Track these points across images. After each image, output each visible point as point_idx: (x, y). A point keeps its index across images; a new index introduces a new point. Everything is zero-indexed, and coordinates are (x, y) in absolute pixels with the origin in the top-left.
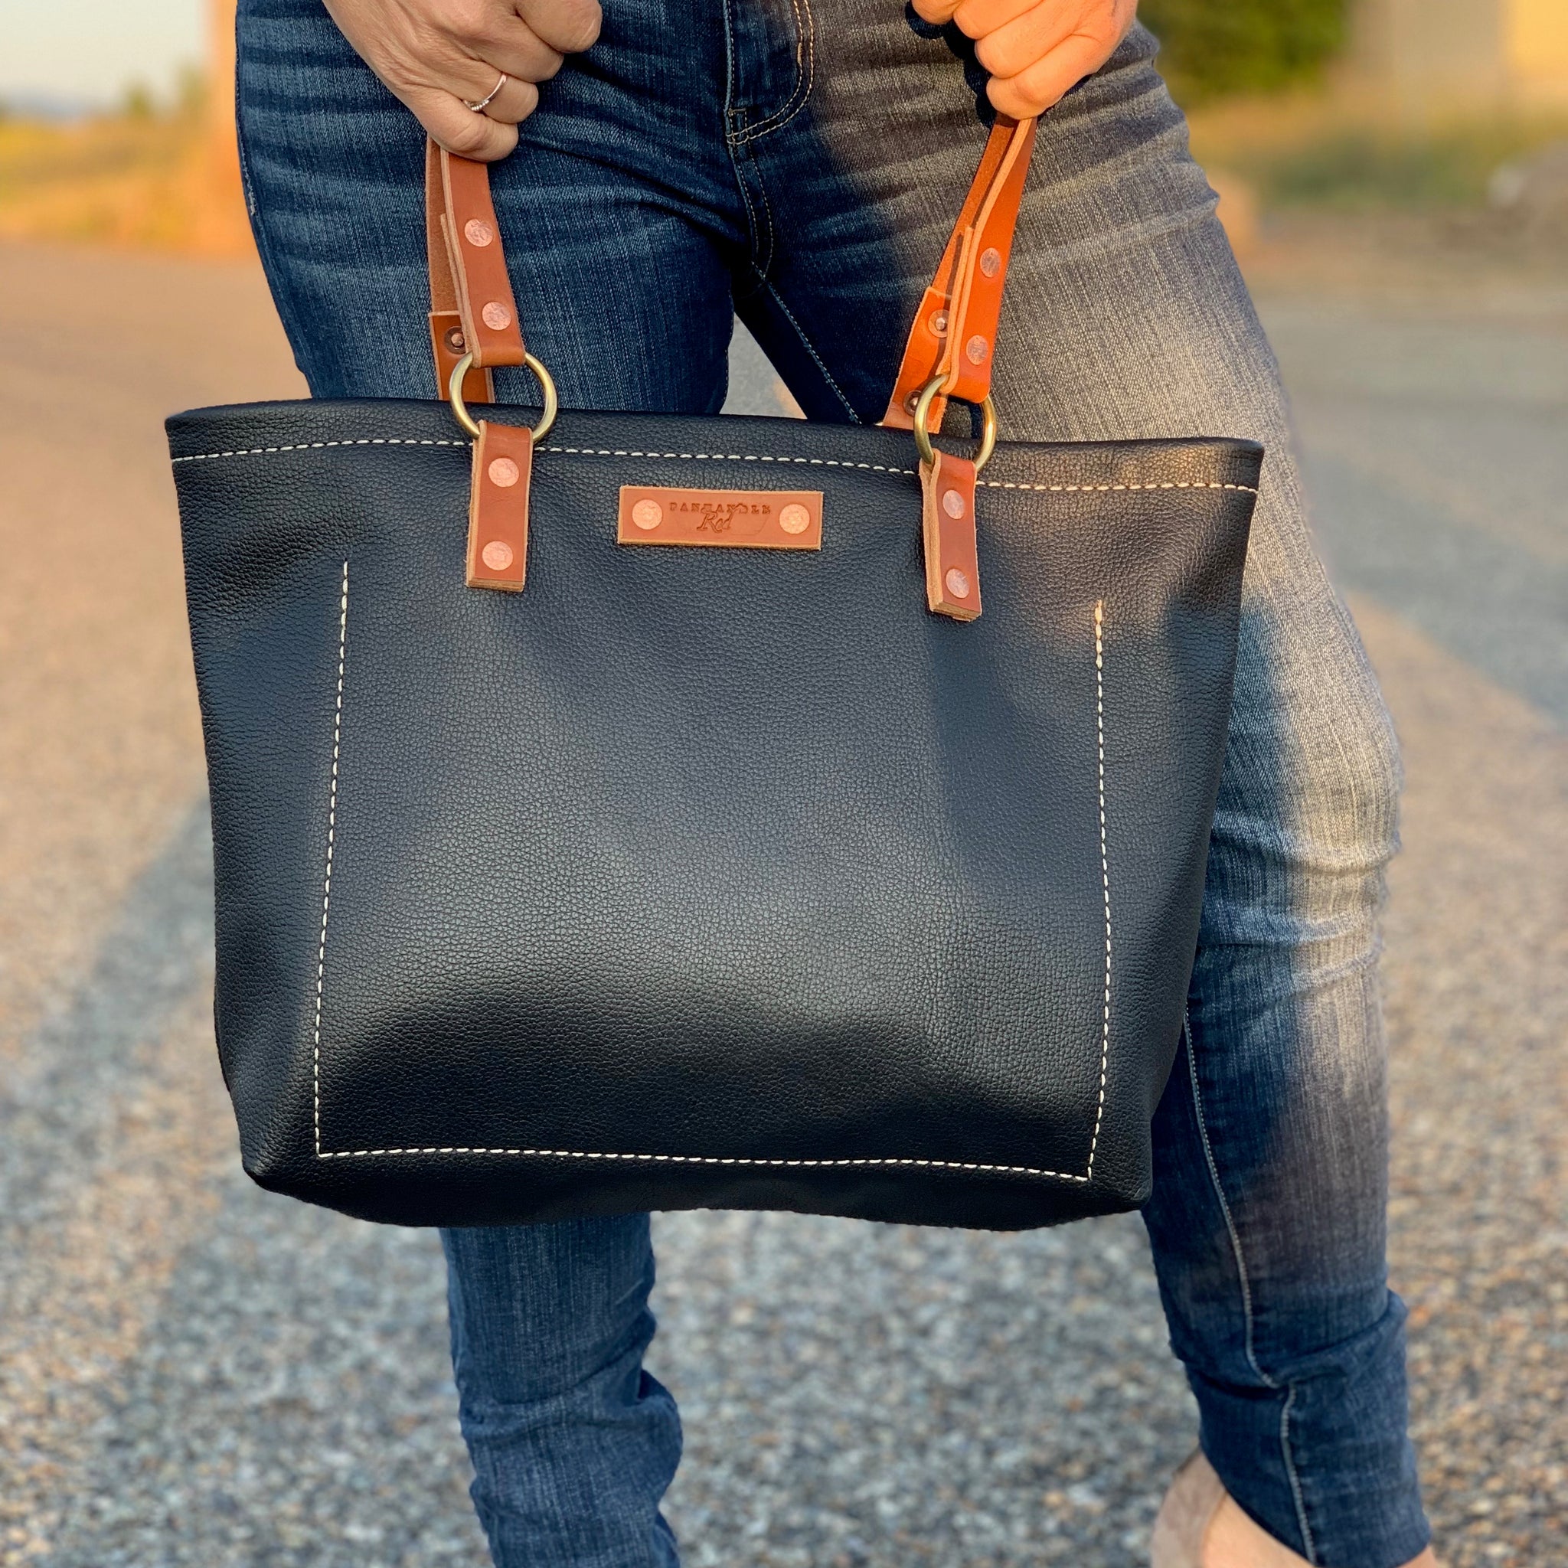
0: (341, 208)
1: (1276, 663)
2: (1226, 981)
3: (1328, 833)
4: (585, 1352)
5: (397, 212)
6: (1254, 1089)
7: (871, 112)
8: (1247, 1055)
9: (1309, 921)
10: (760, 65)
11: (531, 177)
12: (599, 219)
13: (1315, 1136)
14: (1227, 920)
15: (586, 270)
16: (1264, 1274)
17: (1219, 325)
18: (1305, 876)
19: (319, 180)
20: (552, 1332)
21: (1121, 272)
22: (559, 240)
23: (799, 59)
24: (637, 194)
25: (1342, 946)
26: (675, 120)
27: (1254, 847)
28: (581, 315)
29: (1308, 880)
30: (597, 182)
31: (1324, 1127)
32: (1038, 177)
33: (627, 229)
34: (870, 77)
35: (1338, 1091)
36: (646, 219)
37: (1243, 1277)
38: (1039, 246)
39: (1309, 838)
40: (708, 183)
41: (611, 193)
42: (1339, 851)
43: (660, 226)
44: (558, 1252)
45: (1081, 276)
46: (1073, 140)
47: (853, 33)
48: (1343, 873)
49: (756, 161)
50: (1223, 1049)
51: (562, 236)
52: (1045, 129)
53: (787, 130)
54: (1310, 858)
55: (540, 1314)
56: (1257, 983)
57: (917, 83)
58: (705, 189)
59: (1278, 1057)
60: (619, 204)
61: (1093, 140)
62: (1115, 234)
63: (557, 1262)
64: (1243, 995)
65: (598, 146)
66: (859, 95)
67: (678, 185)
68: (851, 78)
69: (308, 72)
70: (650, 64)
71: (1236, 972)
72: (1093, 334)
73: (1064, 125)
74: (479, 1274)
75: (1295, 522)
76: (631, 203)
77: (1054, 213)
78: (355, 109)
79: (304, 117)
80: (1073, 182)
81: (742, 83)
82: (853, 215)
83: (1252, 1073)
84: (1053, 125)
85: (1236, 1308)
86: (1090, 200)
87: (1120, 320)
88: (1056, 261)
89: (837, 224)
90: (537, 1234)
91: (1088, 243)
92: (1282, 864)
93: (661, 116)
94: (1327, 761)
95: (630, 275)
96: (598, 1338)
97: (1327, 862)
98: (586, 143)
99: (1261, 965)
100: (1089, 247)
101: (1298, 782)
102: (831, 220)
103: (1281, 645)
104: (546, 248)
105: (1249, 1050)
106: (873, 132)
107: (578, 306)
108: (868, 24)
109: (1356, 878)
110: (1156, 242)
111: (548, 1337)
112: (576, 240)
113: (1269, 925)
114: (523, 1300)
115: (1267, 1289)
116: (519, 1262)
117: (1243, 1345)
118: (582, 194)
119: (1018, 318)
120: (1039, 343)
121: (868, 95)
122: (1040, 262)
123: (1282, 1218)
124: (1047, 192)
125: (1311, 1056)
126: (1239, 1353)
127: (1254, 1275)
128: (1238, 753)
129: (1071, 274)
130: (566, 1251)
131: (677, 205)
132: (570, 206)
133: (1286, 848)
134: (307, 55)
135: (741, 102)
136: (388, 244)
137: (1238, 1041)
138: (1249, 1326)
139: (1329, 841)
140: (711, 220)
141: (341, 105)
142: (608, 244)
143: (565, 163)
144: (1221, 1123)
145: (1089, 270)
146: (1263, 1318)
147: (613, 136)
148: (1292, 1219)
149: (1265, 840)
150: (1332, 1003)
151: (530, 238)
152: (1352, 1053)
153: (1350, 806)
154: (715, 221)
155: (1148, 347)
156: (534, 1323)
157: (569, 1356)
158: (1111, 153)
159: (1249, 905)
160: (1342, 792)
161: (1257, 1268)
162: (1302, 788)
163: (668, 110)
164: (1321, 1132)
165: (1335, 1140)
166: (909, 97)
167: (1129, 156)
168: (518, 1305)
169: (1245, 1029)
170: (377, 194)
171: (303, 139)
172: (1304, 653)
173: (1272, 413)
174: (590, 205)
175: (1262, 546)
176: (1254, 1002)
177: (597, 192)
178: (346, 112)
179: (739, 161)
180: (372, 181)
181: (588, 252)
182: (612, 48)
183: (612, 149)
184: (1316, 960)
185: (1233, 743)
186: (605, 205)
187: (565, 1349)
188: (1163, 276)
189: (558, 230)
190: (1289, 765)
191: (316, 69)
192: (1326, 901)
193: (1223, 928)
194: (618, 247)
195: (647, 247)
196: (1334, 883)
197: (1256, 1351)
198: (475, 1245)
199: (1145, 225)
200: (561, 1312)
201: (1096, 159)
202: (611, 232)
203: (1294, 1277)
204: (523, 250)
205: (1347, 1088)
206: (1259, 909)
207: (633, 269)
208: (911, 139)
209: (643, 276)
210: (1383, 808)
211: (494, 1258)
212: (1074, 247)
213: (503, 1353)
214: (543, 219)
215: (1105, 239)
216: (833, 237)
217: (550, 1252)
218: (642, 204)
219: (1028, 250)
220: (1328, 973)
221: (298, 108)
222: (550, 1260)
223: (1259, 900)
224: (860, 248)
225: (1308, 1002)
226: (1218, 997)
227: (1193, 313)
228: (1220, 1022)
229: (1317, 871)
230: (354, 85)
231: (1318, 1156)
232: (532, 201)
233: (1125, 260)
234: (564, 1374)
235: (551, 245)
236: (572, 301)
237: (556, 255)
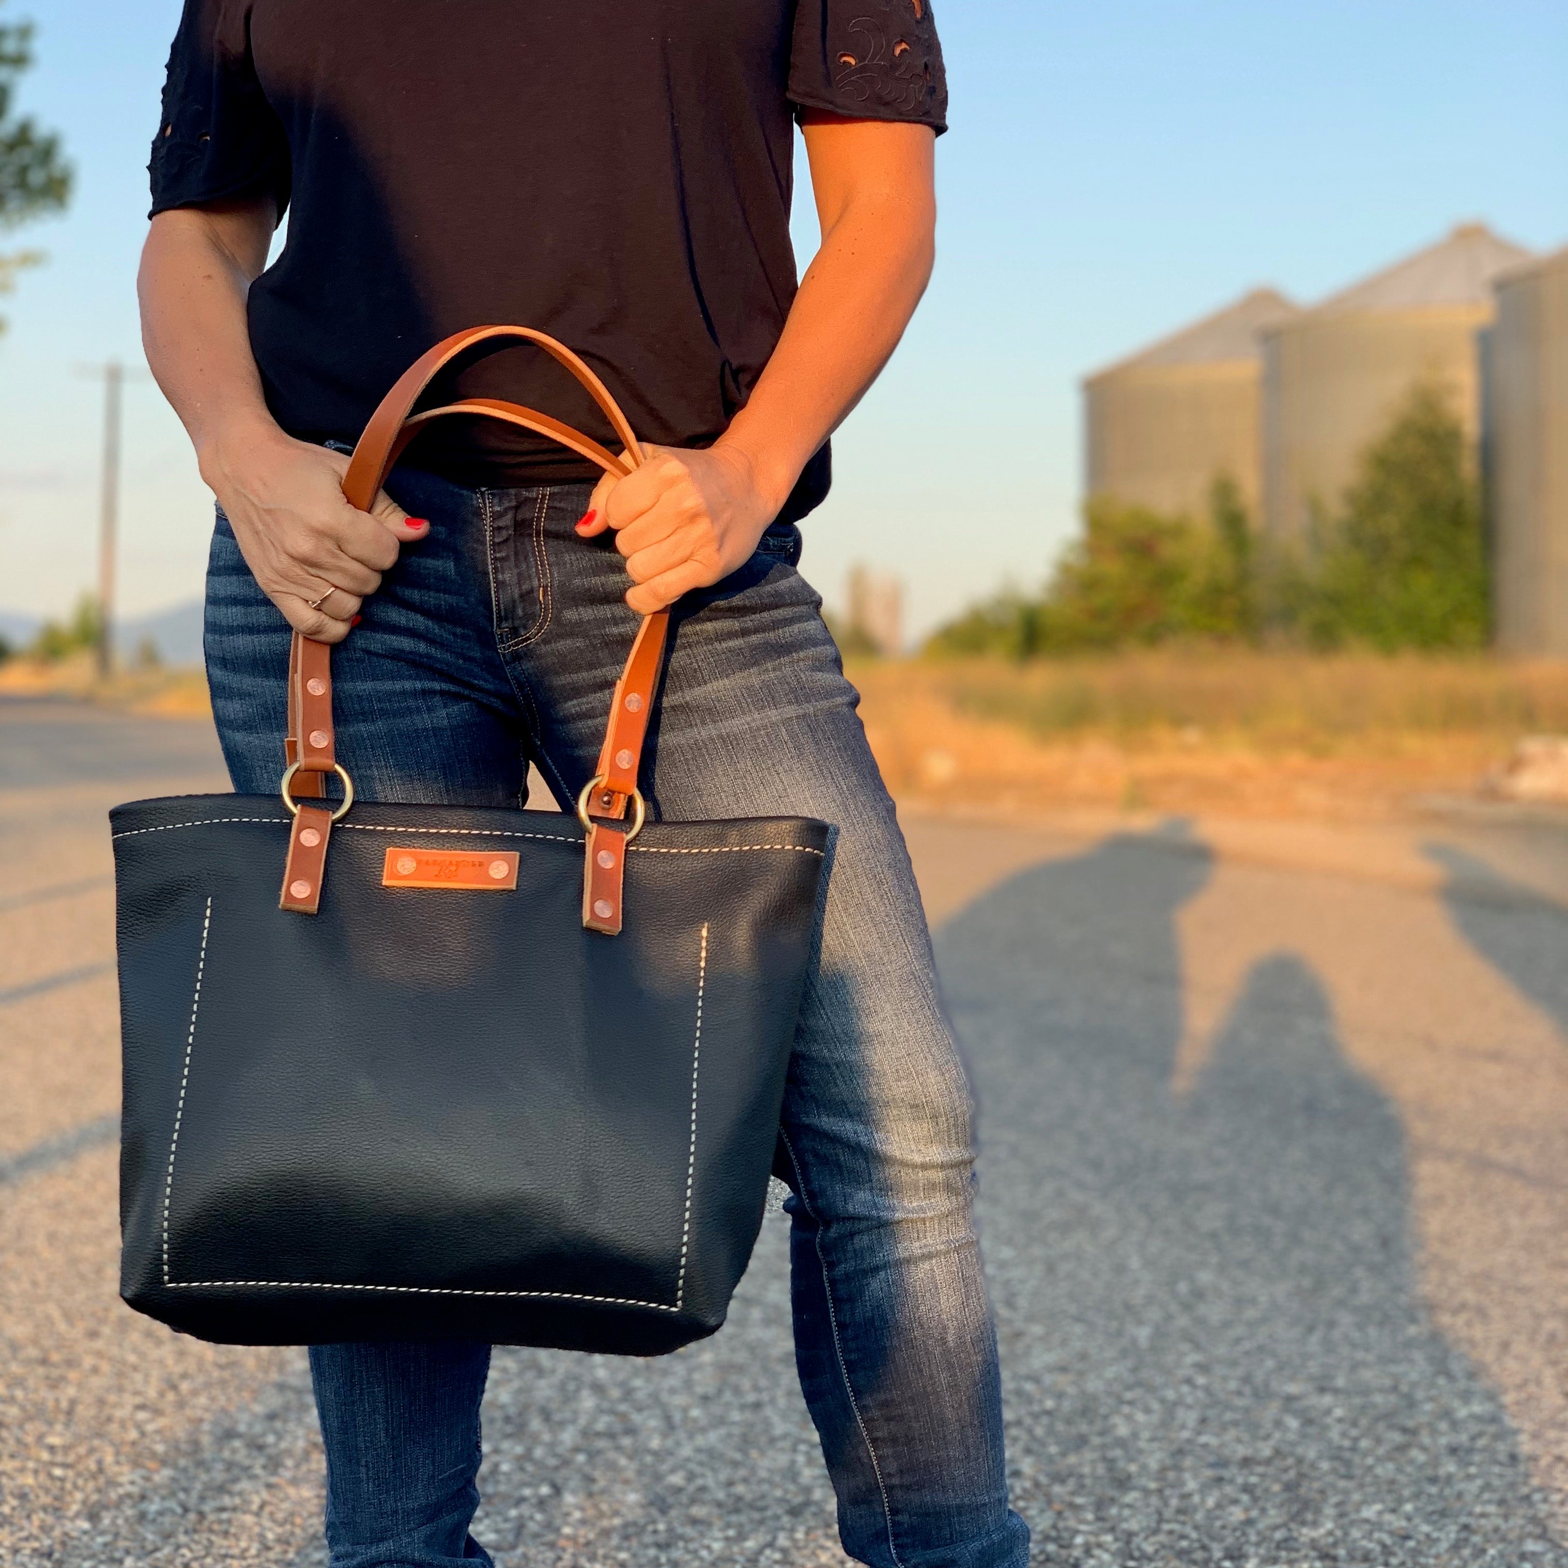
0: (250, 695)
1: (867, 1011)
2: (850, 1248)
3: (911, 1137)
4: (413, 1510)
5: (281, 697)
6: (876, 1330)
7: (591, 633)
8: (868, 1304)
9: (906, 1203)
10: (514, 601)
11: (365, 675)
12: (412, 703)
13: (926, 1372)
14: (843, 1198)
15: (401, 735)
16: (895, 1481)
17: (833, 779)
18: (897, 1168)
19: (238, 677)
20: (387, 1492)
21: (759, 741)
22: (383, 715)
23: (541, 598)
24: (437, 686)
25: (936, 1227)
26: (464, 637)
27: (856, 1143)
28: (397, 765)
29: (900, 1171)
30: (410, 677)
31: (933, 1367)
32: (703, 678)
33: (430, 710)
34: (590, 611)
35: (943, 1341)
36: (445, 703)
37: (881, 1484)
38: (703, 723)
39: (897, 1140)
40: (488, 677)
41: (418, 685)
42: (920, 1150)
43: (456, 708)
44: (393, 1430)
45: (731, 742)
46: (729, 654)
47: (577, 581)
48: (924, 1167)
49: (519, 663)
50: (851, 1300)
51: (384, 713)
52: (710, 647)
53: (536, 644)
54: (897, 1154)
55: (379, 1477)
56: (871, 1249)
57: (623, 615)
58: (486, 681)
59: (892, 1307)
60: (425, 693)
61: (743, 655)
62: (756, 716)
63: (392, 1439)
64: (863, 1259)
65: (411, 653)
66: (582, 622)
67: (466, 679)
68: (577, 611)
69: (234, 610)
70: (445, 601)
71: (856, 1239)
72: (739, 781)
73: (724, 645)
74: (339, 1446)
75: (887, 916)
76: (433, 692)
77: (713, 701)
78: (259, 632)
79: (231, 637)
80: (726, 681)
81: (503, 613)
82: (584, 700)
83: (873, 1317)
84: (717, 645)
85: (879, 1510)
86: (739, 694)
87: (757, 772)
88: (714, 732)
89: (574, 706)
90: (377, 1416)
91: (736, 722)
92: (880, 1159)
93: (455, 634)
94: (904, 1083)
95: (432, 740)
96: (423, 1501)
97: (910, 1157)
98: (402, 651)
99: (874, 1237)
100: (736, 724)
101: (884, 1097)
102: (570, 703)
103: (870, 999)
104: (373, 721)
105: (870, 1300)
106: (594, 647)
107: (395, 759)
108: (586, 578)
109: (937, 1172)
110: (786, 722)
111: (384, 1496)
112: (394, 716)
113: (875, 1203)
114: (366, 1466)
115: (899, 1494)
116: (364, 1437)
117: (888, 1541)
118: (398, 686)
119: (689, 769)
120: (702, 786)
121: (588, 621)
122: (703, 733)
123: (907, 1436)
124: (709, 688)
125: (918, 1309)
126: (884, 1546)
127: (888, 1482)
128: (841, 1074)
129: (724, 741)
130: (399, 1432)
131: (466, 692)
132: (391, 694)
133: (879, 1145)
134: (234, 598)
135: (504, 625)
136: (276, 718)
137: (861, 1292)
138: (889, 1525)
139: (912, 1142)
140: (493, 702)
141: (251, 630)
142: (417, 719)
143: (388, 665)
144: (853, 1356)
145: (736, 739)
146: (899, 1518)
147: (422, 647)
148: (913, 1439)
149: (863, 1139)
150: (932, 1270)
151: (363, 714)
152: (953, 1311)
153: (925, 1117)
154: (496, 702)
155: (777, 791)
156: (374, 1484)
157: (400, 1512)
158: (756, 663)
159: (861, 1189)
160: (917, 1106)
161: (890, 1475)
162: (888, 1103)
163: (459, 630)
164: (931, 1370)
165: (943, 1378)
166: (616, 624)
167: (769, 665)
168: (363, 1470)
169: (867, 1285)
170: (270, 686)
171: (230, 652)
172: (888, 1006)
173: (874, 840)
174: (403, 693)
175: (859, 930)
176: (870, 1263)
177: (408, 685)
178: (254, 634)
179: (507, 663)
180: (267, 677)
181: (403, 723)
182: (420, 591)
183: (421, 656)
184: (916, 1235)
185: (838, 1067)
186: (414, 694)
187: (397, 1506)
188: (790, 745)
189: (382, 709)
190: (877, 1084)
191: (238, 608)
192: (917, 1189)
193: (840, 1205)
194: (424, 721)
195: (446, 722)
196: (920, 1175)
197: (896, 1546)
198: (336, 1424)
199: (779, 711)
200: (395, 1478)
201: (744, 667)
202: (419, 710)
203: (921, 1487)
204: (358, 722)
205: (950, 1338)
206: (868, 1192)
207: (435, 735)
208: (619, 652)
209: (442, 740)
210: (952, 1121)
211: (347, 1434)
212: (726, 724)
213: (353, 1507)
214: (372, 702)
215: (749, 719)
216: (572, 715)
217: (387, 1430)
218: (442, 693)
219: (696, 725)
220: (925, 1246)
221: (228, 632)
222: (387, 1436)
223: (867, 1185)
224: (590, 722)
225: (912, 1267)
226: (846, 1260)
227: (812, 770)
228: (848, 1277)
229: (904, 1164)
230: (260, 615)
231: (929, 1389)
232: (365, 690)
233: (762, 732)
234: (397, 1525)
235: (377, 718)
236: (391, 755)
237: (380, 726)
